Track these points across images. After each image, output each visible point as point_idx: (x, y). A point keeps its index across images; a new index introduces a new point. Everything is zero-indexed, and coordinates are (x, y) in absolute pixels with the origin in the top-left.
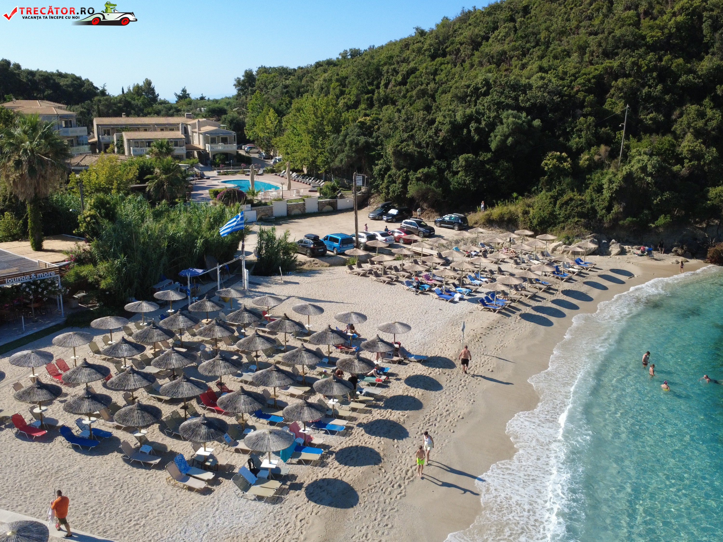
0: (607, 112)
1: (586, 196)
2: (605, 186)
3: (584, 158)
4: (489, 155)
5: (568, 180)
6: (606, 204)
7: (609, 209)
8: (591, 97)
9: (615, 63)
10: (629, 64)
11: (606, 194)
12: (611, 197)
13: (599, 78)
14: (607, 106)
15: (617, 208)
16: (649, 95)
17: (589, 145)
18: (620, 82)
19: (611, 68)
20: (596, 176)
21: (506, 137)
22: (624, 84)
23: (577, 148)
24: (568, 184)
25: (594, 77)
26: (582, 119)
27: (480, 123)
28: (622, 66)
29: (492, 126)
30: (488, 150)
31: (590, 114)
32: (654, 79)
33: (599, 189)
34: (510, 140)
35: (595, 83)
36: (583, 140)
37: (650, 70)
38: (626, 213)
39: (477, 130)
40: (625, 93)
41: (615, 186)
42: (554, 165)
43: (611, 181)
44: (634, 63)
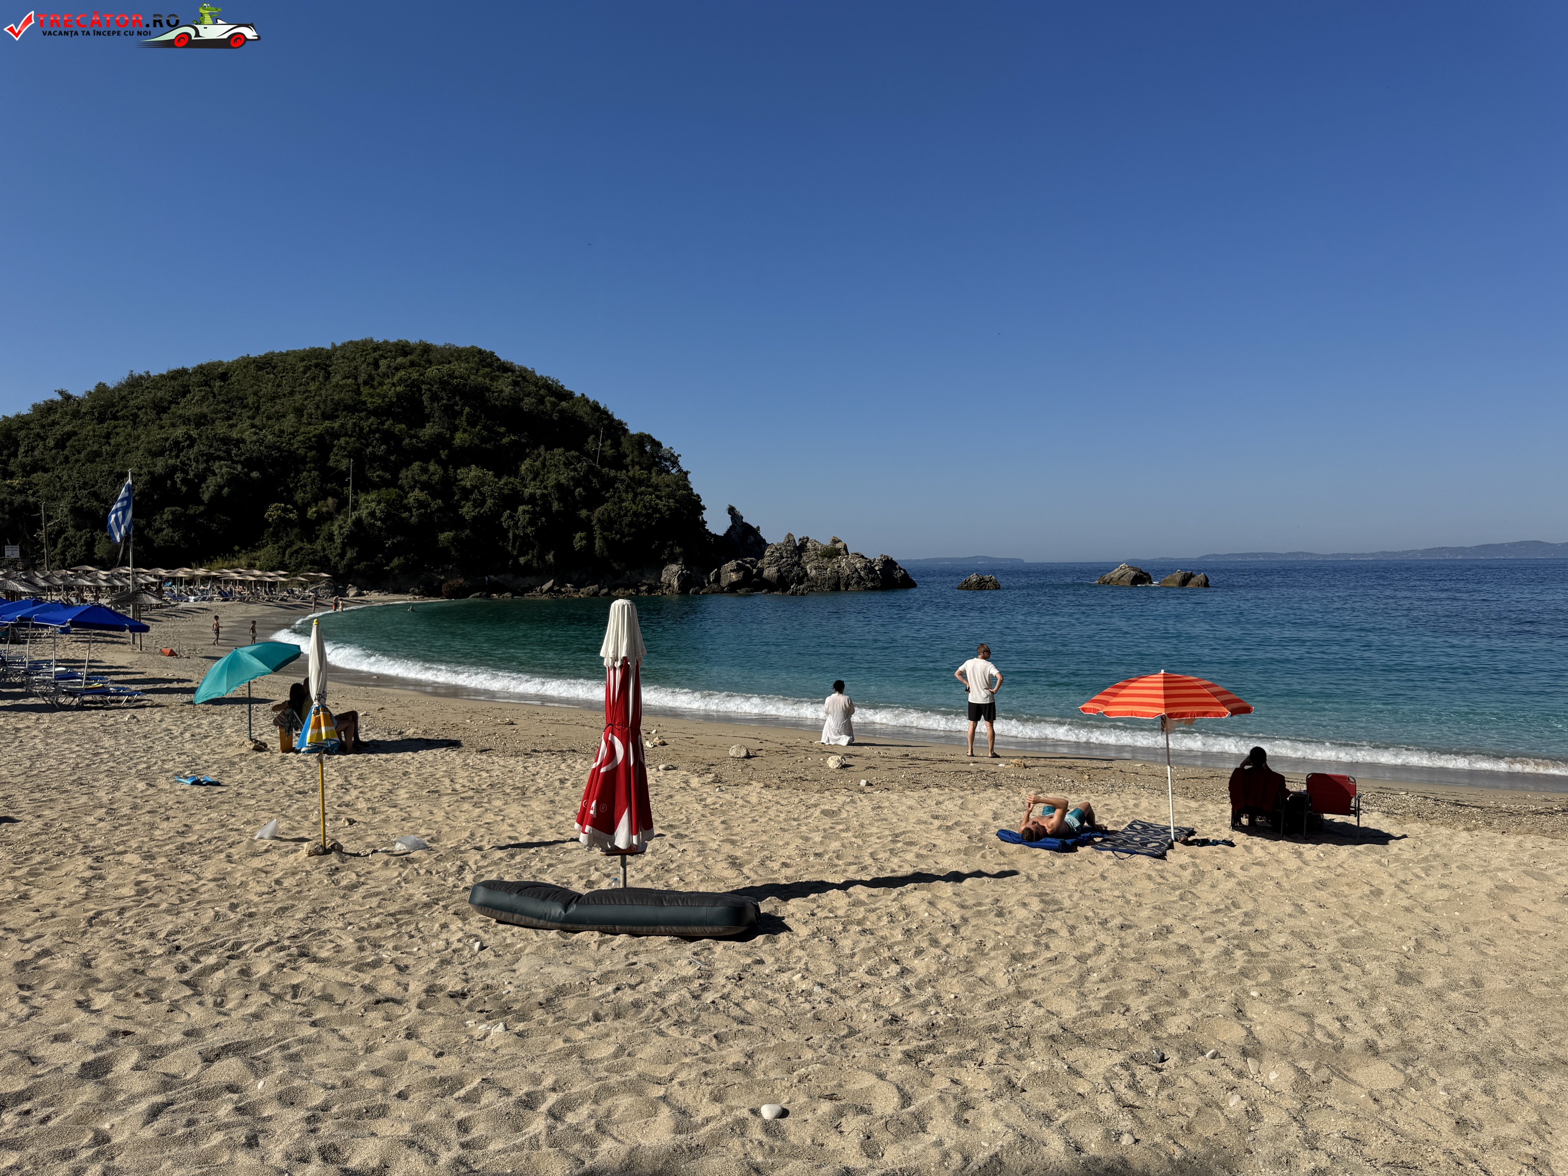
0: (332, 469)
1: (318, 545)
2: (336, 533)
3: (311, 512)
4: (202, 508)
5: (296, 530)
6: (339, 551)
7: (342, 555)
8: (314, 453)
9: (336, 425)
10: (350, 425)
11: (338, 540)
12: (343, 542)
13: (320, 437)
14: (331, 463)
15: (349, 555)
16: (373, 454)
17: (315, 500)
18: (342, 441)
19: (333, 428)
20: (325, 527)
21: (221, 487)
22: (347, 443)
23: (303, 503)
24: (296, 535)
25: (314, 436)
26: (305, 473)
27: (188, 474)
28: (342, 426)
29: (202, 477)
30: (200, 502)
31: (314, 469)
32: (377, 440)
33: (330, 538)
34: (226, 490)
35: (316, 442)
36: (309, 495)
37: (371, 431)
38: (359, 559)
39: (184, 481)
40: (349, 452)
41: (345, 531)
42: (279, 516)
43: (341, 527)
44: (354, 424)
